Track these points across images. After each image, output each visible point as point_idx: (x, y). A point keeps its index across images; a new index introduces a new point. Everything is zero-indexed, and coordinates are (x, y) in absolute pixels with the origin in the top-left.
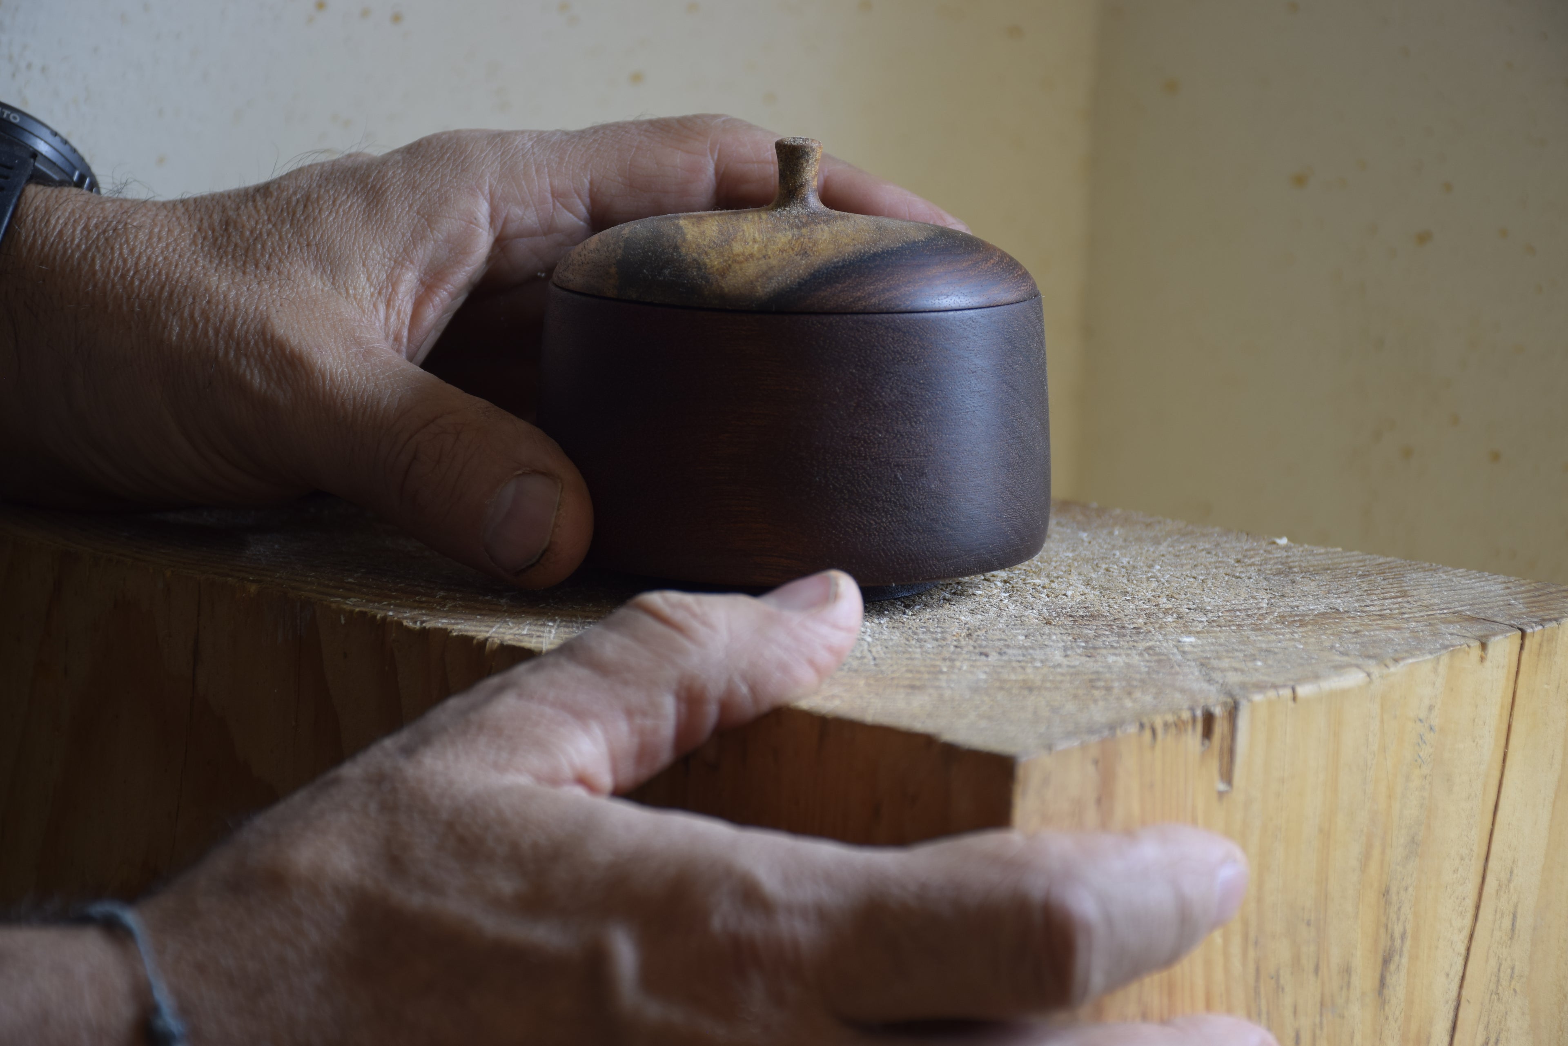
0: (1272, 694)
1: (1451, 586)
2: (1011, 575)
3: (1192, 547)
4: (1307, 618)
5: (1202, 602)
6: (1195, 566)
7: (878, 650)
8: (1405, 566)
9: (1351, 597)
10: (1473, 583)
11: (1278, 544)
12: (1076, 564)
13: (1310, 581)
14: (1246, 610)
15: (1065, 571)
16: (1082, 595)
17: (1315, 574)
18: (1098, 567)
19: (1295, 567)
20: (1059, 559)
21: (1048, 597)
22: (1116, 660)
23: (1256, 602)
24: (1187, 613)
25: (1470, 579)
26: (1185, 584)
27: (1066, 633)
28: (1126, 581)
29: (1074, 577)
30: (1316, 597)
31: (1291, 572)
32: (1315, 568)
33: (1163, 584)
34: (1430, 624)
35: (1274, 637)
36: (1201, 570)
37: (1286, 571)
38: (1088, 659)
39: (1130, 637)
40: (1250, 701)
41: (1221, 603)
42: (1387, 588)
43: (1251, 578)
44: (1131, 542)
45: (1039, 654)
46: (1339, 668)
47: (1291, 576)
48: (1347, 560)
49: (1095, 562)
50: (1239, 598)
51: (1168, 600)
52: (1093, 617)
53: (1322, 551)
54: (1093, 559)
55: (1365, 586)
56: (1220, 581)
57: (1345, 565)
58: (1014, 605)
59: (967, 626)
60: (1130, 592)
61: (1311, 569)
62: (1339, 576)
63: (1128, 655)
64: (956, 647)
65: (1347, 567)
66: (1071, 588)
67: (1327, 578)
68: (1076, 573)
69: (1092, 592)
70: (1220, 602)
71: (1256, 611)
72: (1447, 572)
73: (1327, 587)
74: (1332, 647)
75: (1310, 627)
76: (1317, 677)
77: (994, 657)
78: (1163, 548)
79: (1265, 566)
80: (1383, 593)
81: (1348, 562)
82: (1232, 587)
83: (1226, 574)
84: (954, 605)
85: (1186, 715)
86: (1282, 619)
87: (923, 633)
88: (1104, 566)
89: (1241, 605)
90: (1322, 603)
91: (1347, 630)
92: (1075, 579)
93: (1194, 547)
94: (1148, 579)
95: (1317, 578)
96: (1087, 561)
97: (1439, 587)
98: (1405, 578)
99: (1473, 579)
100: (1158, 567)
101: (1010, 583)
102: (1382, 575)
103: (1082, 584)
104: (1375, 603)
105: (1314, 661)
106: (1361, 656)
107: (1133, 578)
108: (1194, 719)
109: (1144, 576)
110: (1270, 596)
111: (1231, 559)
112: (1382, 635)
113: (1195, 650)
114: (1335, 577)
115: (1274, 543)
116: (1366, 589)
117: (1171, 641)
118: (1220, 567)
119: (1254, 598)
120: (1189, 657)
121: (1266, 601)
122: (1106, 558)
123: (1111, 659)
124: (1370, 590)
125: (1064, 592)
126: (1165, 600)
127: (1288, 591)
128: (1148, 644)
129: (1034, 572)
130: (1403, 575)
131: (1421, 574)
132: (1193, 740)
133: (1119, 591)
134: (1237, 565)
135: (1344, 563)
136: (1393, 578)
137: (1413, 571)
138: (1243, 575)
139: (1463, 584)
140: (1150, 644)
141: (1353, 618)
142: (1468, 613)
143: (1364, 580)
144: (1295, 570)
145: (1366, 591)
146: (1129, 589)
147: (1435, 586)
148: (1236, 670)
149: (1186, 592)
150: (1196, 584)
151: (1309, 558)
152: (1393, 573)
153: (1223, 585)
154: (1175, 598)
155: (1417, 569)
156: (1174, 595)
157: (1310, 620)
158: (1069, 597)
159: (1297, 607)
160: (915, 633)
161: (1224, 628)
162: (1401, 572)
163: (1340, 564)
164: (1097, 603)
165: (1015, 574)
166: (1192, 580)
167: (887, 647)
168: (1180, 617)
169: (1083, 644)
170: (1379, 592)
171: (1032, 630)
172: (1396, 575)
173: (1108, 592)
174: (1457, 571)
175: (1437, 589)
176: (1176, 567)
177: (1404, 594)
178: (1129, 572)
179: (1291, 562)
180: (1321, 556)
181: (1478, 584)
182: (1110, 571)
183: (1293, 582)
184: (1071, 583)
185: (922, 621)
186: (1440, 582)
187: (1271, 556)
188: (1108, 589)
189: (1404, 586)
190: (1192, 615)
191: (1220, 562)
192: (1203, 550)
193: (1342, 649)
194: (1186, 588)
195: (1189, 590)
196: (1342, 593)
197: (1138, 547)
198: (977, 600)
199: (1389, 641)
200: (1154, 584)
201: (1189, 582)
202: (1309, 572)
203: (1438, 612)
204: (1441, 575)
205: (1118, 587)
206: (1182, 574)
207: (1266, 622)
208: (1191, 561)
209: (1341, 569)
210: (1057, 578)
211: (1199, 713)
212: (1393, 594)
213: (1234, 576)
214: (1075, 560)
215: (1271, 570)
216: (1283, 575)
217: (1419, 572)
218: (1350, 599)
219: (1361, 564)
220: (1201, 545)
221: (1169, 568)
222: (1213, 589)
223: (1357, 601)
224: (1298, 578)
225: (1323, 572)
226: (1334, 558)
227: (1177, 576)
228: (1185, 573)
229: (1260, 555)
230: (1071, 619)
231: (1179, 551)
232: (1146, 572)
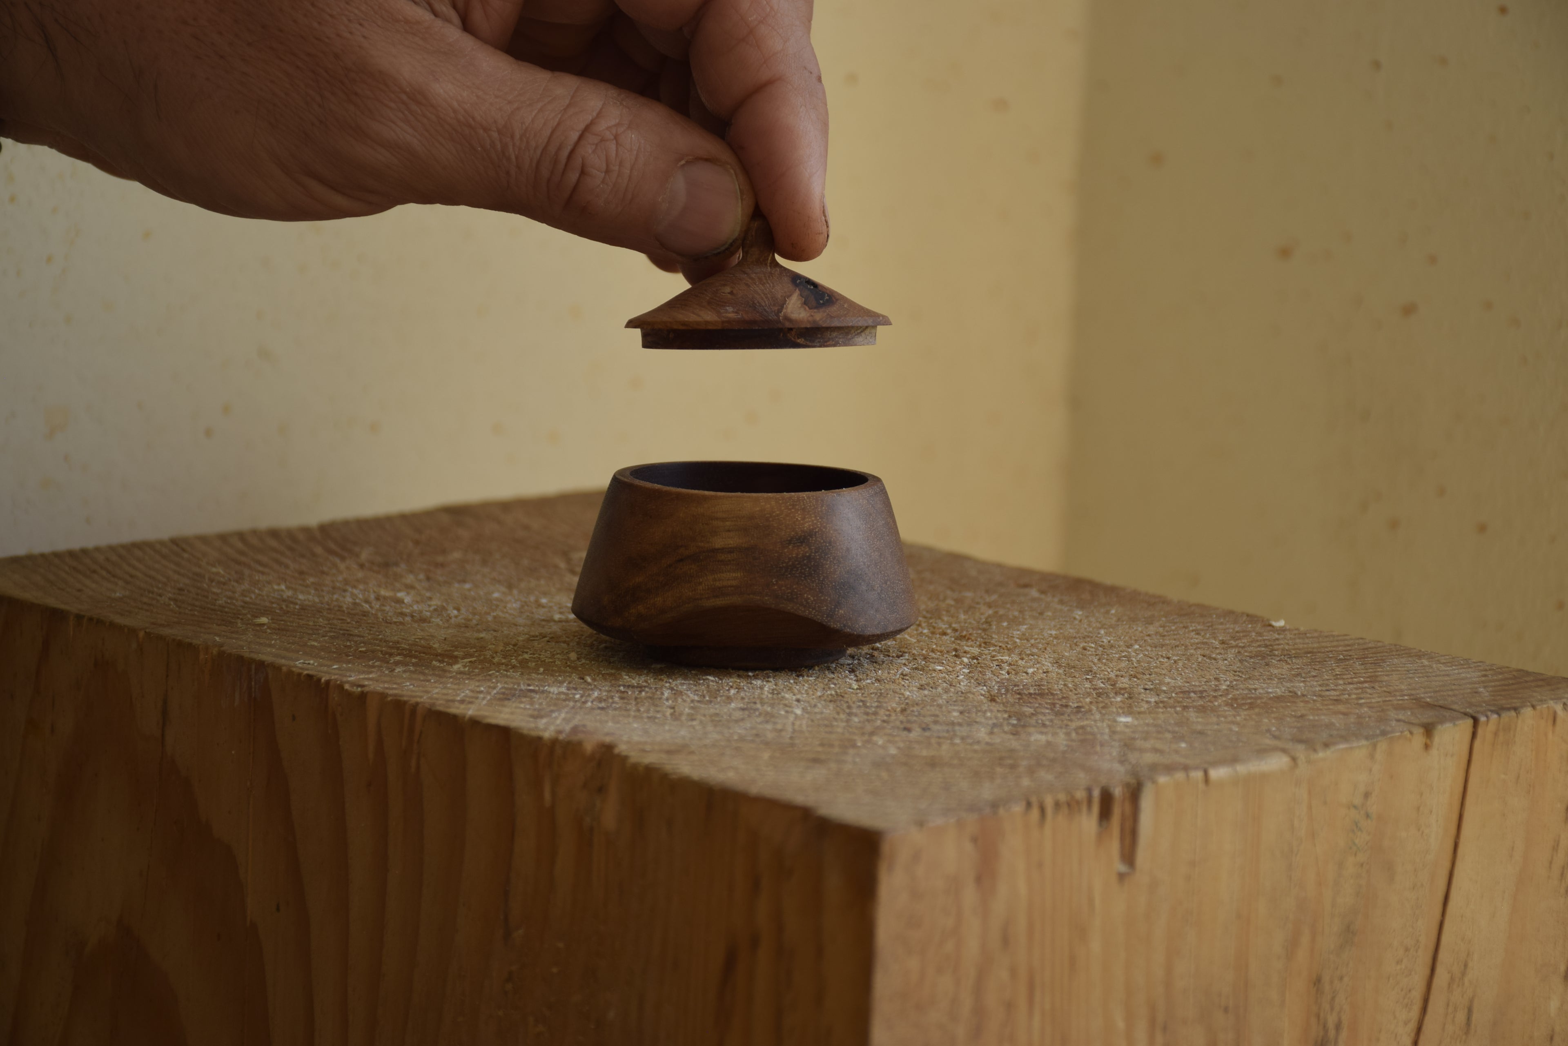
0: (1180, 776)
2: (983, 652)
4: (1259, 701)
7: (803, 722)
9: (1318, 681)
11: (1273, 627)
12: (1055, 642)
13: (1285, 665)
14: (1201, 692)
15: (1041, 649)
16: (1044, 672)
17: (1294, 657)
18: (1076, 646)
19: (1277, 650)
20: (1041, 636)
21: (1008, 674)
24: (1140, 694)
26: (1155, 664)
27: (1004, 711)
28: (1096, 661)
30: (1282, 680)
31: (1271, 654)
32: (1298, 651)
33: (1132, 664)
34: (1383, 710)
35: (1215, 719)
36: (1180, 650)
37: (1266, 654)
38: (1011, 737)
39: (1069, 715)
40: (1154, 782)
42: (1361, 673)
43: (1226, 660)
45: (963, 731)
46: (1262, 752)
47: (1268, 659)
48: (1335, 644)
49: (1076, 641)
50: (1203, 679)
51: (1128, 679)
52: (1042, 695)
53: (1316, 634)
56: (1193, 662)
58: (969, 681)
59: (906, 701)
60: (1094, 671)
61: (1294, 652)
62: (1318, 660)
63: (1055, 734)
64: (884, 721)
66: (1036, 665)
67: (1305, 661)
68: (1050, 651)
69: (1056, 670)
70: (1180, 683)
71: (1212, 693)
75: (1257, 710)
76: (1234, 760)
77: (916, 733)
78: (1152, 629)
80: (1353, 678)
81: (1334, 647)
82: (1202, 668)
83: (1203, 656)
84: (908, 680)
86: (1233, 702)
87: (859, 707)
89: (1201, 686)
90: (1285, 686)
91: (1293, 713)
92: (1046, 656)
94: (1120, 658)
95: (1294, 661)
96: (1068, 639)
97: (1414, 673)
98: (1384, 664)
100: (1137, 647)
101: (977, 659)
102: (1362, 660)
103: (1049, 662)
104: (1340, 687)
105: (1241, 744)
106: (1292, 740)
107: (1105, 657)
108: (1090, 799)
109: (1118, 656)
110: (1235, 678)
111: (1216, 640)
112: (1327, 719)
113: (1127, 730)
115: (1270, 625)
117: (1107, 721)
119: (1217, 679)
120: (1117, 737)
121: (1228, 683)
125: (1026, 670)
126: (1124, 680)
128: (1082, 724)
129: (1008, 649)
132: (1088, 819)
133: (1083, 670)
136: (1372, 663)
137: (1397, 657)
138: (1219, 657)
139: (1442, 671)
140: (1085, 723)
141: (1308, 702)
142: (1429, 700)
143: (1341, 664)
144: (1276, 653)
145: (1336, 675)
146: (1095, 668)
147: (1411, 672)
148: (1157, 751)
149: (1151, 672)
150: (1166, 665)
151: (1298, 641)
152: (1375, 658)
155: (1403, 654)
156: (1137, 675)
157: (1262, 703)
158: (1029, 675)
160: (849, 707)
161: (1169, 709)
162: (1384, 657)
163: (1327, 647)
164: (1053, 681)
165: (988, 650)
167: (812, 721)
169: (1015, 722)
170: (1349, 676)
171: (970, 707)
172: (1378, 660)
176: (1155, 647)
178: (1106, 651)
179: (1276, 645)
180: (1311, 640)
182: (1085, 650)
183: (1267, 664)
184: (1039, 661)
185: (864, 695)
186: (1419, 668)
187: (1259, 638)
188: (1074, 668)
189: (1378, 672)
190: (1144, 695)
191: (1204, 643)
192: (1193, 631)
193: (1277, 733)
195: (1156, 670)
196: (1312, 676)
198: (934, 675)
207: (1216, 704)
210: (1028, 655)
211: (1097, 793)
215: (1251, 652)
216: (1260, 658)
219: (1348, 648)
220: (1194, 626)
221: (1148, 648)
222: (1180, 670)
223: (1322, 685)
225: (1304, 655)
226: (1323, 642)
227: (1151, 656)
228: (1160, 653)
229: (1248, 637)
230: (1018, 696)
231: (1167, 631)
232: (1121, 651)
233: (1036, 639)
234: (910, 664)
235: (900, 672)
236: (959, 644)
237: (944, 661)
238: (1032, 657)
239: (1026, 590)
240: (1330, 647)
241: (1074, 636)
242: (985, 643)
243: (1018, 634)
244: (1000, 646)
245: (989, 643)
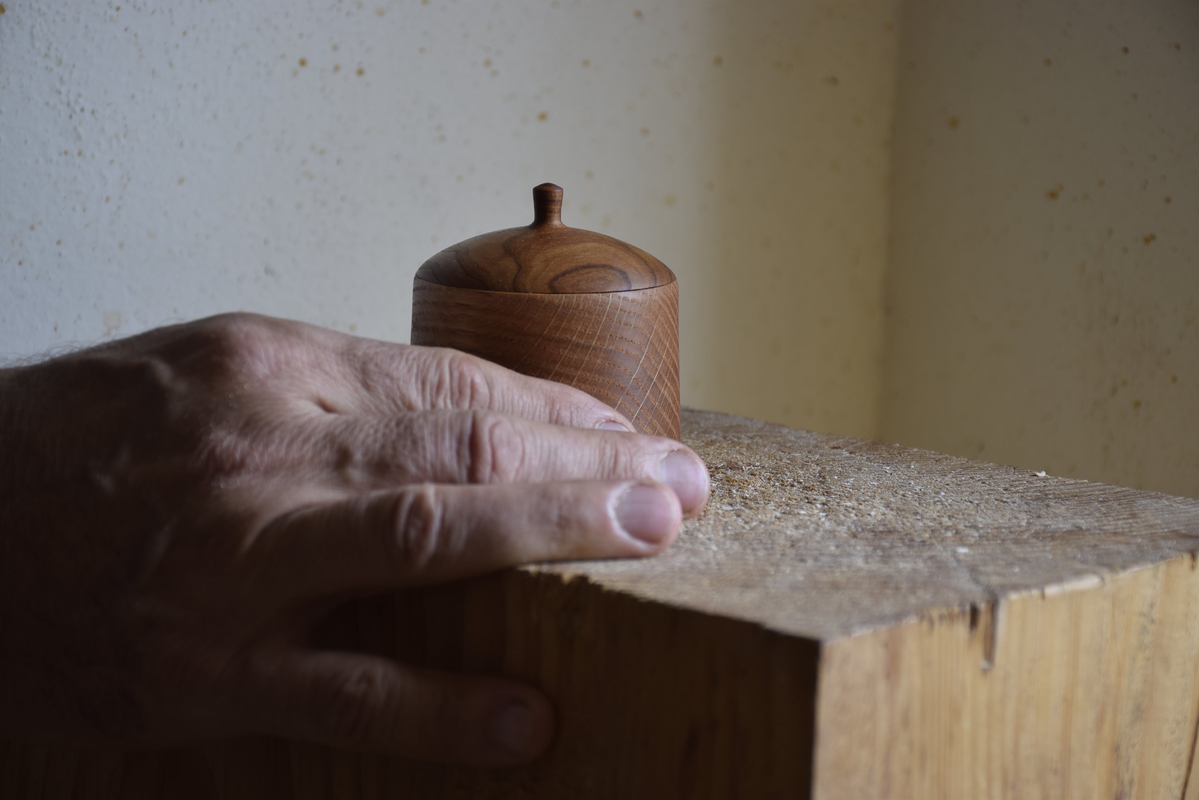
0: (1024, 594)
1: (1172, 510)
2: (828, 499)
3: (971, 478)
4: (1056, 535)
5: (975, 521)
6: (972, 493)
7: (721, 556)
8: (1137, 494)
9: (1093, 519)
10: (1189, 508)
11: (1037, 476)
12: (879, 491)
13: (1061, 506)
14: (1009, 528)
15: (871, 496)
16: (883, 515)
17: (1065, 500)
18: (896, 493)
19: (1050, 494)
20: (867, 487)
21: (857, 516)
22: (905, 566)
23: (1018, 521)
24: (964, 530)
25: (1187, 505)
26: (963, 507)
27: (868, 545)
28: (917, 505)
29: (877, 501)
30: (1065, 518)
31: (1047, 498)
32: (1066, 495)
33: (946, 507)
34: (1153, 540)
35: (1030, 549)
36: (976, 496)
37: (1043, 497)
38: (884, 565)
39: (918, 548)
40: (1007, 598)
41: (991, 522)
42: (1122, 512)
43: (1015, 503)
44: (923, 474)
45: (845, 561)
46: (1078, 574)
47: (1047, 502)
48: (1091, 489)
49: (894, 490)
50: (1005, 518)
51: (949, 519)
52: (890, 532)
53: (1072, 482)
54: (893, 487)
55: (1103, 510)
56: (991, 505)
57: (1090, 493)
58: (829, 522)
60: (920, 513)
61: (1063, 496)
62: (1084, 502)
63: (915, 562)
64: (782, 555)
65: (1091, 495)
66: (875, 509)
67: (1075, 503)
68: (879, 498)
69: (891, 513)
70: (989, 521)
71: (1017, 529)
72: (1170, 499)
73: (1075, 510)
74: (1074, 558)
75: (1059, 542)
76: (1061, 580)
77: (810, 563)
78: (948, 479)
79: (1027, 494)
80: (1118, 516)
81: (1092, 491)
82: (1000, 509)
83: (996, 500)
84: (783, 522)
85: (956, 609)
86: (1036, 535)
87: (758, 544)
88: (902, 492)
89: (1006, 523)
90: (1070, 523)
91: (1087, 544)
92: (879, 502)
93: (972, 478)
94: (935, 503)
95: (1067, 503)
96: (888, 488)
97: (1162, 511)
98: (1136, 504)
99: (1190, 505)
100: (943, 494)
101: (827, 505)
102: (1118, 501)
103: (883, 507)
104: (1112, 523)
105: (1059, 568)
106: (1097, 564)
107: (923, 502)
108: (963, 613)
109: (932, 501)
110: (1029, 517)
111: (1000, 488)
112: (1114, 547)
113: (968, 558)
114: (1081, 502)
115: (1035, 475)
116: (1105, 512)
117: (949, 552)
118: (991, 494)
119: (1016, 518)
120: (963, 564)
121: (1026, 521)
122: (903, 486)
123: (902, 565)
124: (1108, 513)
125: (868, 512)
126: (947, 519)
127: (1044, 513)
128: (931, 554)
129: (847, 497)
130: (1134, 501)
131: (1148, 501)
132: (962, 629)
133: (912, 512)
134: (1004, 492)
135: (1089, 491)
136: (1126, 504)
137: (1142, 498)
138: (1009, 500)
139: (1181, 509)
140: (933, 553)
141: (1093, 535)
142: (1184, 532)
143: (1103, 505)
144: (1050, 496)
145: (1104, 514)
146: (920, 511)
147: (1160, 510)
148: (999, 574)
149: (964, 513)
150: (972, 507)
151: (1062, 487)
152: (1127, 500)
153: (994, 508)
154: (955, 518)
155: (1146, 497)
156: (955, 516)
157: (1059, 536)
158: (873, 517)
159: (1050, 525)
161: (991, 542)
162: (1133, 499)
163: (1086, 492)
164: (893, 521)
165: (832, 498)
166: (969, 504)
167: (728, 555)
168: (957, 532)
169: (881, 553)
170: (1114, 514)
171: (842, 542)
172: (1129, 501)
173: (903, 513)
174: (1177, 499)
175: (1161, 513)
176: (957, 494)
177: (1134, 516)
178: (920, 497)
179: (1047, 490)
180: (1071, 486)
181: (1193, 509)
182: (905, 496)
183: (1048, 506)
184: (875, 505)
186: (1164, 507)
187: (1032, 486)
188: (904, 510)
189: (1135, 510)
190: (968, 531)
191: (992, 490)
193: (1082, 559)
194: (964, 510)
195: (966, 511)
196: (1086, 514)
197: (928, 478)
198: (801, 518)
199: (1119, 553)
200: (939, 507)
201: (966, 505)
202: (1061, 498)
203: (1160, 531)
204: (1164, 501)
205: (911, 509)
206: (962, 499)
207: (1025, 537)
208: (969, 489)
209: (1086, 496)
210: (864, 501)
211: (968, 608)
212: (1126, 516)
213: (1002, 501)
214: (879, 487)
215: (1031, 496)
216: (1040, 501)
217: (1147, 499)
218: (1092, 520)
219: (1102, 492)
220: (978, 477)
221: (952, 494)
222: (985, 511)
223: (1097, 521)
224: (1052, 503)
225: (1072, 498)
226: (1081, 488)
227: (958, 501)
228: (964, 499)
229: (1023, 485)
230: (873, 534)
231: (960, 481)
232: (933, 497)
233: (864, 489)
234: (779, 510)
235: (774, 516)
236: (806, 493)
237: (804, 507)
238: (868, 503)
239: (839, 451)
240: (1088, 492)
241: (892, 486)
242: (827, 492)
243: (849, 485)
244: (839, 495)
245: (830, 492)
